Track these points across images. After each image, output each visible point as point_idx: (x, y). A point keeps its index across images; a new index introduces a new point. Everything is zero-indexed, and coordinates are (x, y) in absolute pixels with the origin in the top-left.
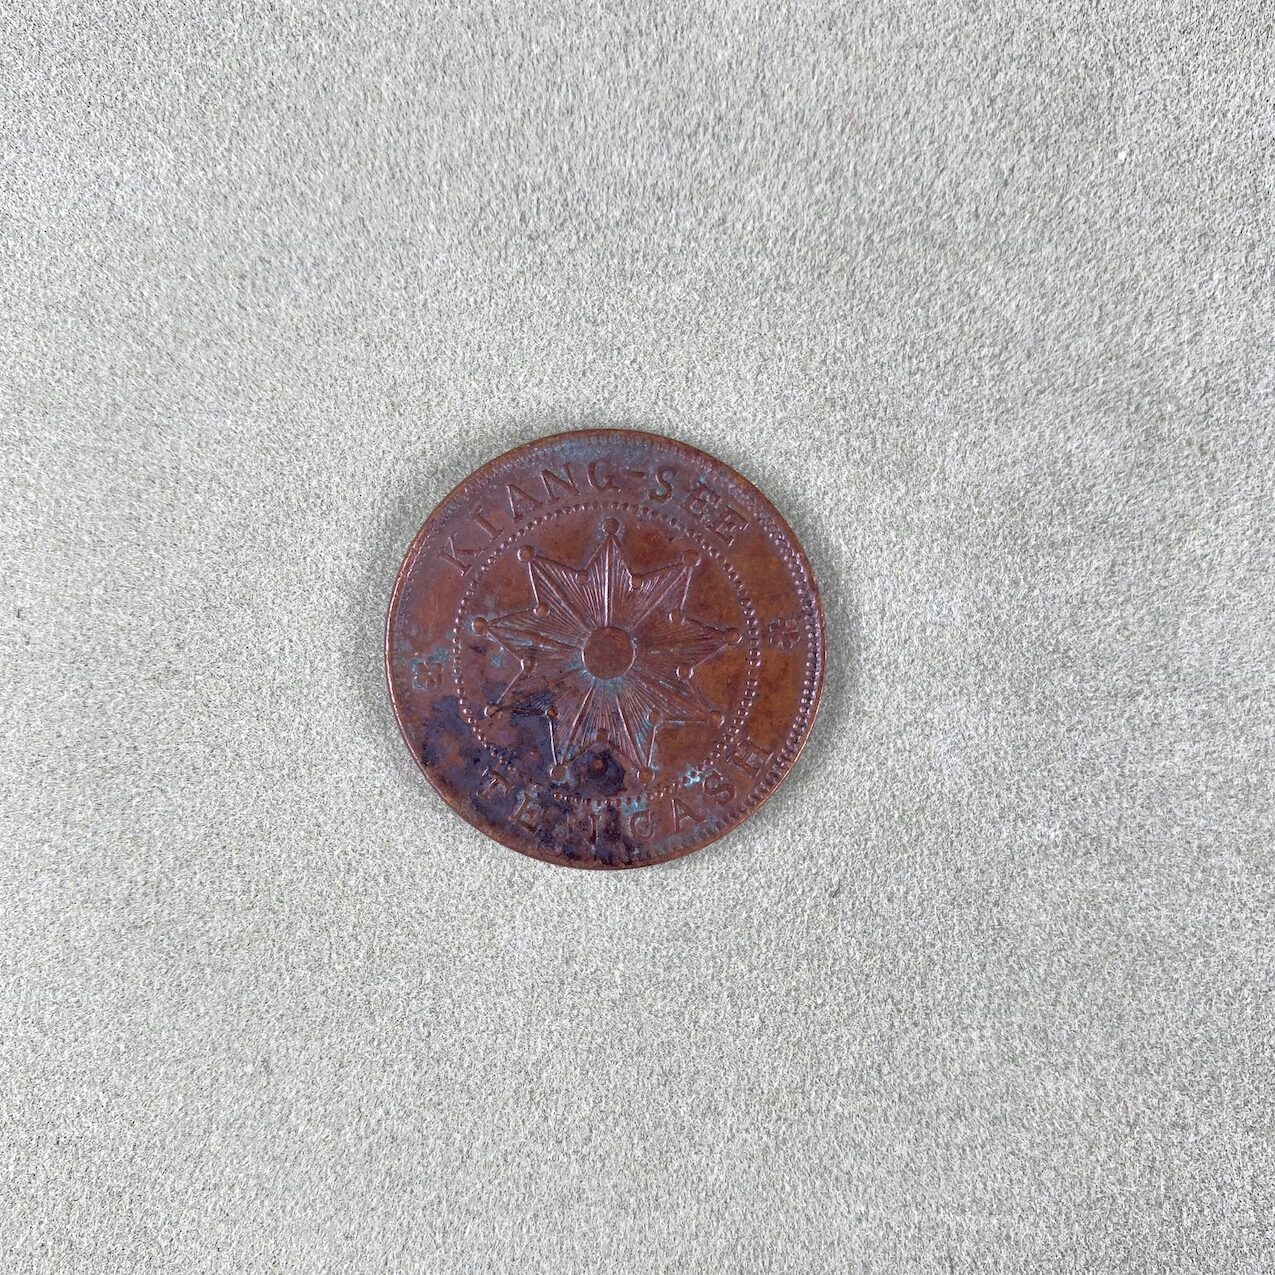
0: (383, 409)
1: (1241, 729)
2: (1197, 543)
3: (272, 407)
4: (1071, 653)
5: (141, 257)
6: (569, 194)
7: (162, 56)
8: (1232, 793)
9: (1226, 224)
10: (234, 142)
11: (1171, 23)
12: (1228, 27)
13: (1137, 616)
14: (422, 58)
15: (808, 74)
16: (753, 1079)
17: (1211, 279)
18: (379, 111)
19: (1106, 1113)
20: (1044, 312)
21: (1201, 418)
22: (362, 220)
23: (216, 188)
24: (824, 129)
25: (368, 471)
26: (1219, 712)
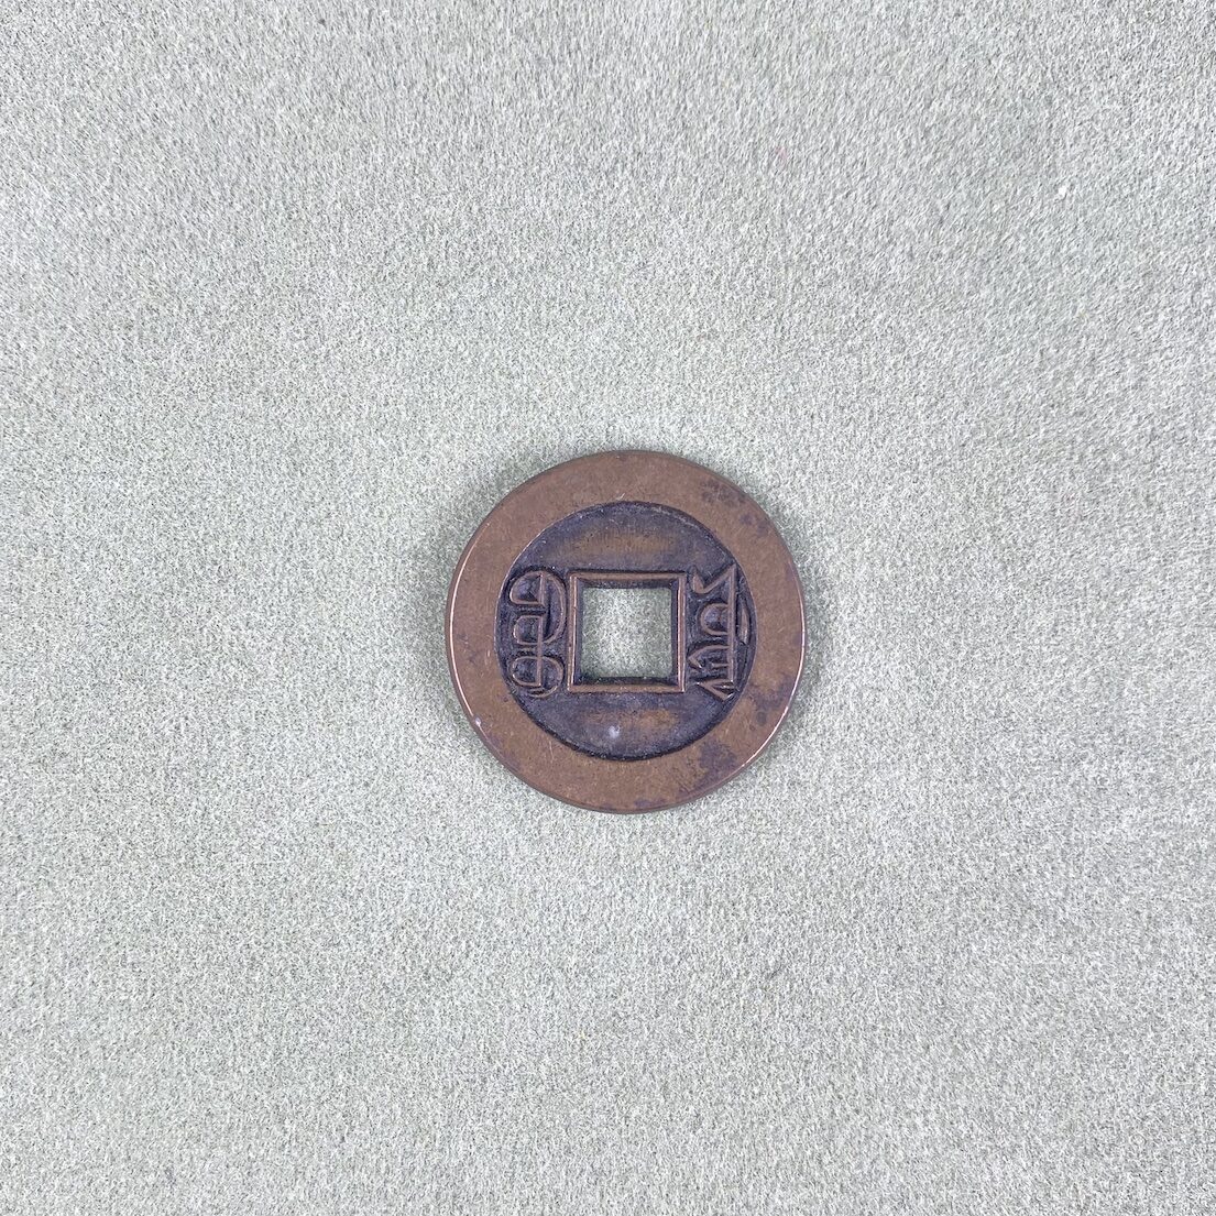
0: (284, 468)
1: (1191, 792)
2: (1143, 599)
3: (164, 469)
4: (1013, 717)
5: (17, 306)
6: (479, 237)
7: (37, 87)
8: (1182, 858)
9: (1171, 262)
10: (116, 179)
11: (1112, 49)
12: (1170, 52)
13: (1081, 676)
14: (318, 87)
15: (732, 104)
16: (687, 1175)
17: (1156, 321)
18: (273, 145)
19: (1056, 1197)
20: (982, 358)
21: (1147, 467)
22: (257, 265)
23: (97, 229)
24: (750, 164)
25: (269, 535)
26: (1168, 776)
